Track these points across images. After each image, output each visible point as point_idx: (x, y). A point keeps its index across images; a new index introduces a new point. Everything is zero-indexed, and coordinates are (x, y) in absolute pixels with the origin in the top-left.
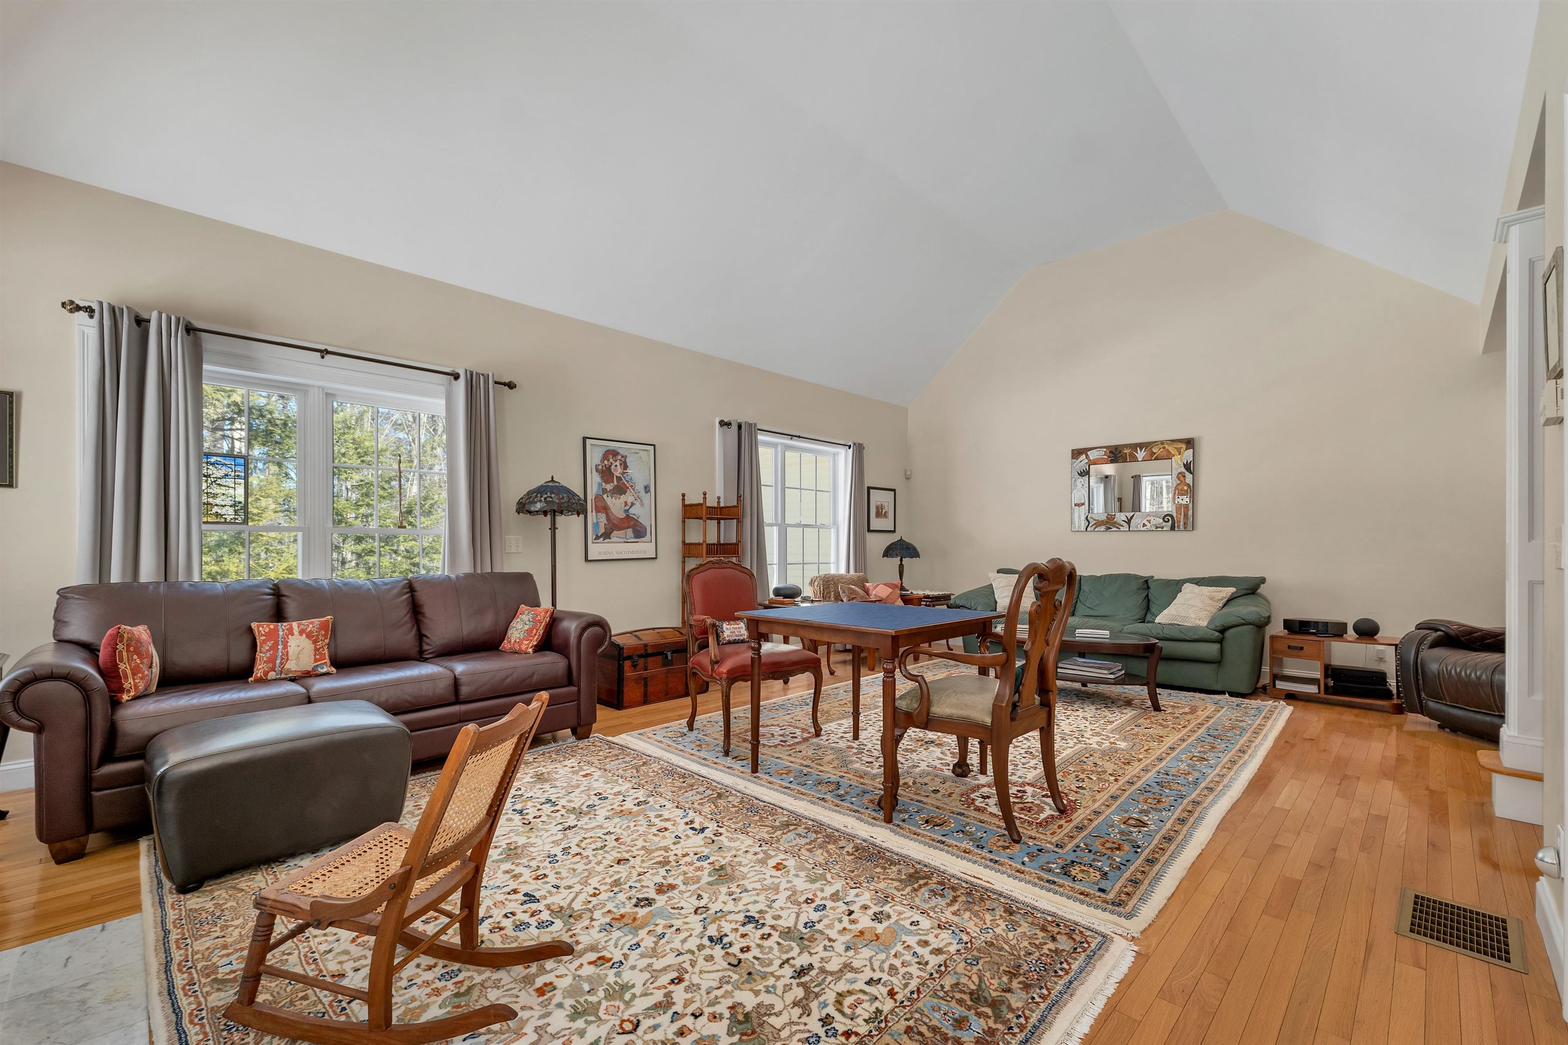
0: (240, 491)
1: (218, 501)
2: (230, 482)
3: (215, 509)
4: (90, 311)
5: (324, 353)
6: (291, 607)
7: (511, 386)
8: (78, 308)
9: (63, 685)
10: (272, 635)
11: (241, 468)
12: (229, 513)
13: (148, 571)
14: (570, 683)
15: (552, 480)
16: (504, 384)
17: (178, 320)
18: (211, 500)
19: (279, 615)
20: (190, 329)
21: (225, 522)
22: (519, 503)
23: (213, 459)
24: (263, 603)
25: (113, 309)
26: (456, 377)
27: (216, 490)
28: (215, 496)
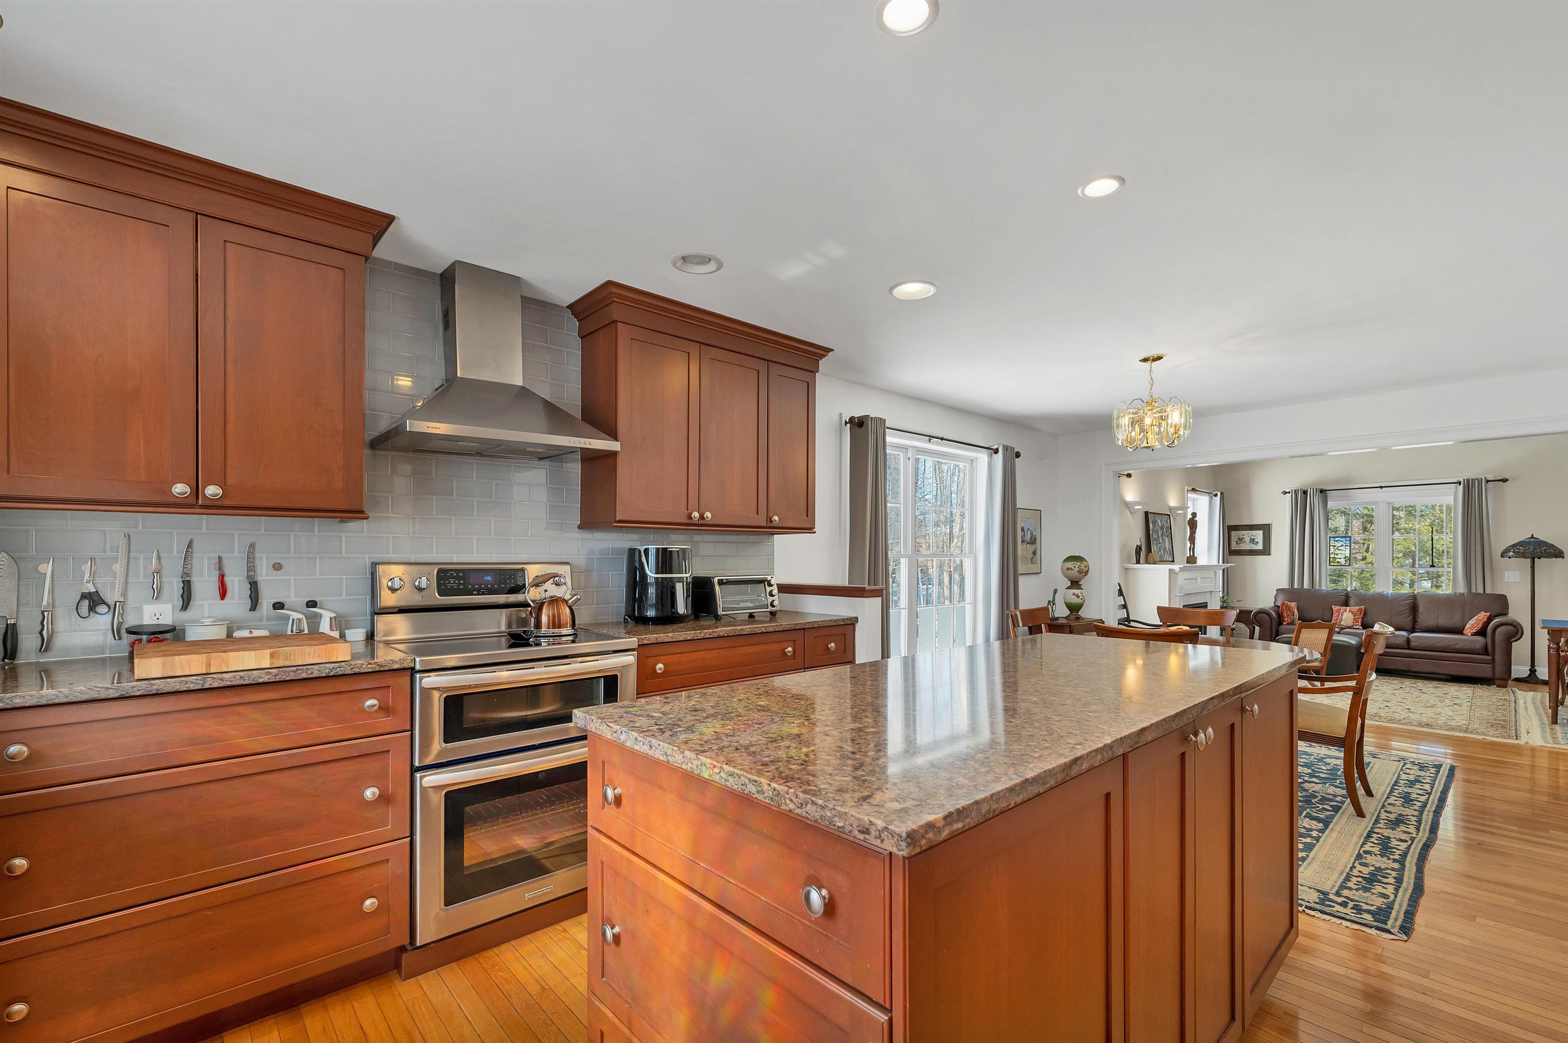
0: (1348, 552)
1: (1338, 556)
2: (1343, 548)
3: (1337, 560)
4: (1289, 492)
5: (1381, 487)
6: (1352, 601)
7: (1505, 480)
8: (1286, 493)
9: (1266, 615)
10: (1339, 611)
11: (1348, 542)
12: (1343, 561)
13: (1306, 586)
14: (1487, 653)
15: (1532, 537)
16: (1499, 480)
17: (1316, 489)
18: (1335, 556)
19: (1346, 603)
20: (1322, 491)
21: (1341, 565)
22: (1502, 553)
23: (1337, 539)
24: (1338, 599)
25: (1295, 491)
26: (1460, 483)
27: (1338, 552)
28: (1337, 554)
